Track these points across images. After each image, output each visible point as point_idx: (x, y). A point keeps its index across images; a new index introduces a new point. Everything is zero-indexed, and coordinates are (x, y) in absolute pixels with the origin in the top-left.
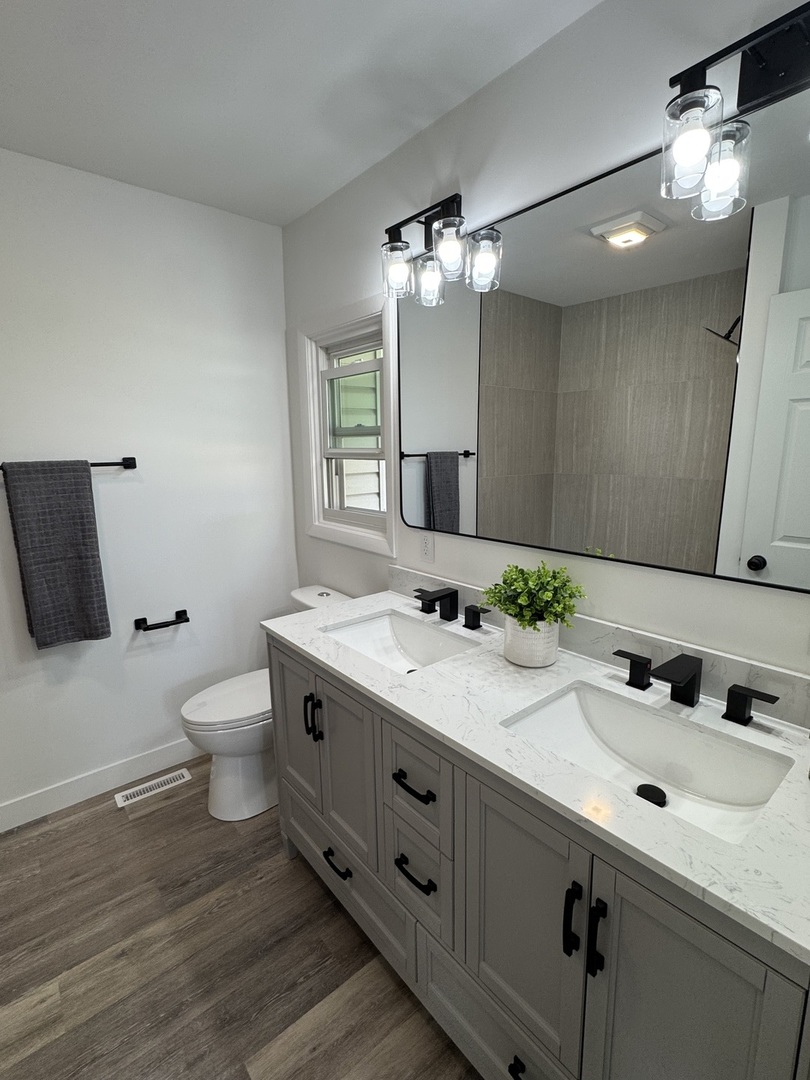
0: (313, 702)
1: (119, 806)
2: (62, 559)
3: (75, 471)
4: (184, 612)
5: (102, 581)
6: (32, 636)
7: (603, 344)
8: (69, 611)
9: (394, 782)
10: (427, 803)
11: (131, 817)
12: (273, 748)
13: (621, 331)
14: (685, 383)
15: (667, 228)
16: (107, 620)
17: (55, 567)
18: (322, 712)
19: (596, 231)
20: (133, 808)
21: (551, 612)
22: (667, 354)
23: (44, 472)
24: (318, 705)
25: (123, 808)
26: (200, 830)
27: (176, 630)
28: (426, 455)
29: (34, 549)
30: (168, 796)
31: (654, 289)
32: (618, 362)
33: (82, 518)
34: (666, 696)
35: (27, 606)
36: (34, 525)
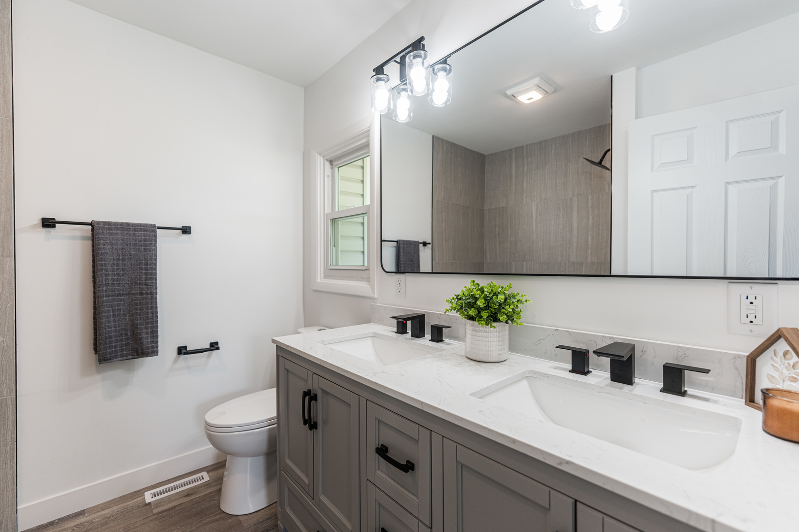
0: (310, 396)
1: (147, 501)
2: (127, 294)
3: (145, 230)
4: (217, 343)
5: (157, 313)
6: (96, 353)
7: (514, 176)
8: (126, 335)
9: (377, 455)
10: (407, 471)
11: (155, 511)
12: (276, 451)
13: (526, 167)
14: (571, 199)
15: (555, 91)
16: (157, 342)
17: (121, 300)
18: (316, 404)
19: (509, 92)
20: (158, 503)
21: (504, 313)
22: (558, 181)
23: (122, 229)
24: (314, 398)
25: (149, 504)
26: (211, 522)
27: (209, 356)
28: (397, 242)
29: (107, 285)
30: (188, 494)
31: (546, 141)
32: (525, 187)
33: (147, 264)
34: (606, 379)
35: (95, 329)
36: (109, 266)
